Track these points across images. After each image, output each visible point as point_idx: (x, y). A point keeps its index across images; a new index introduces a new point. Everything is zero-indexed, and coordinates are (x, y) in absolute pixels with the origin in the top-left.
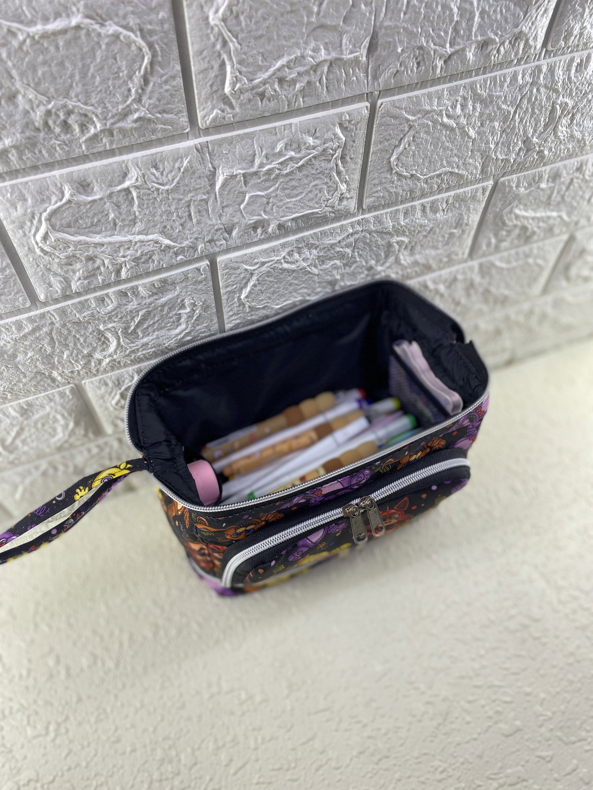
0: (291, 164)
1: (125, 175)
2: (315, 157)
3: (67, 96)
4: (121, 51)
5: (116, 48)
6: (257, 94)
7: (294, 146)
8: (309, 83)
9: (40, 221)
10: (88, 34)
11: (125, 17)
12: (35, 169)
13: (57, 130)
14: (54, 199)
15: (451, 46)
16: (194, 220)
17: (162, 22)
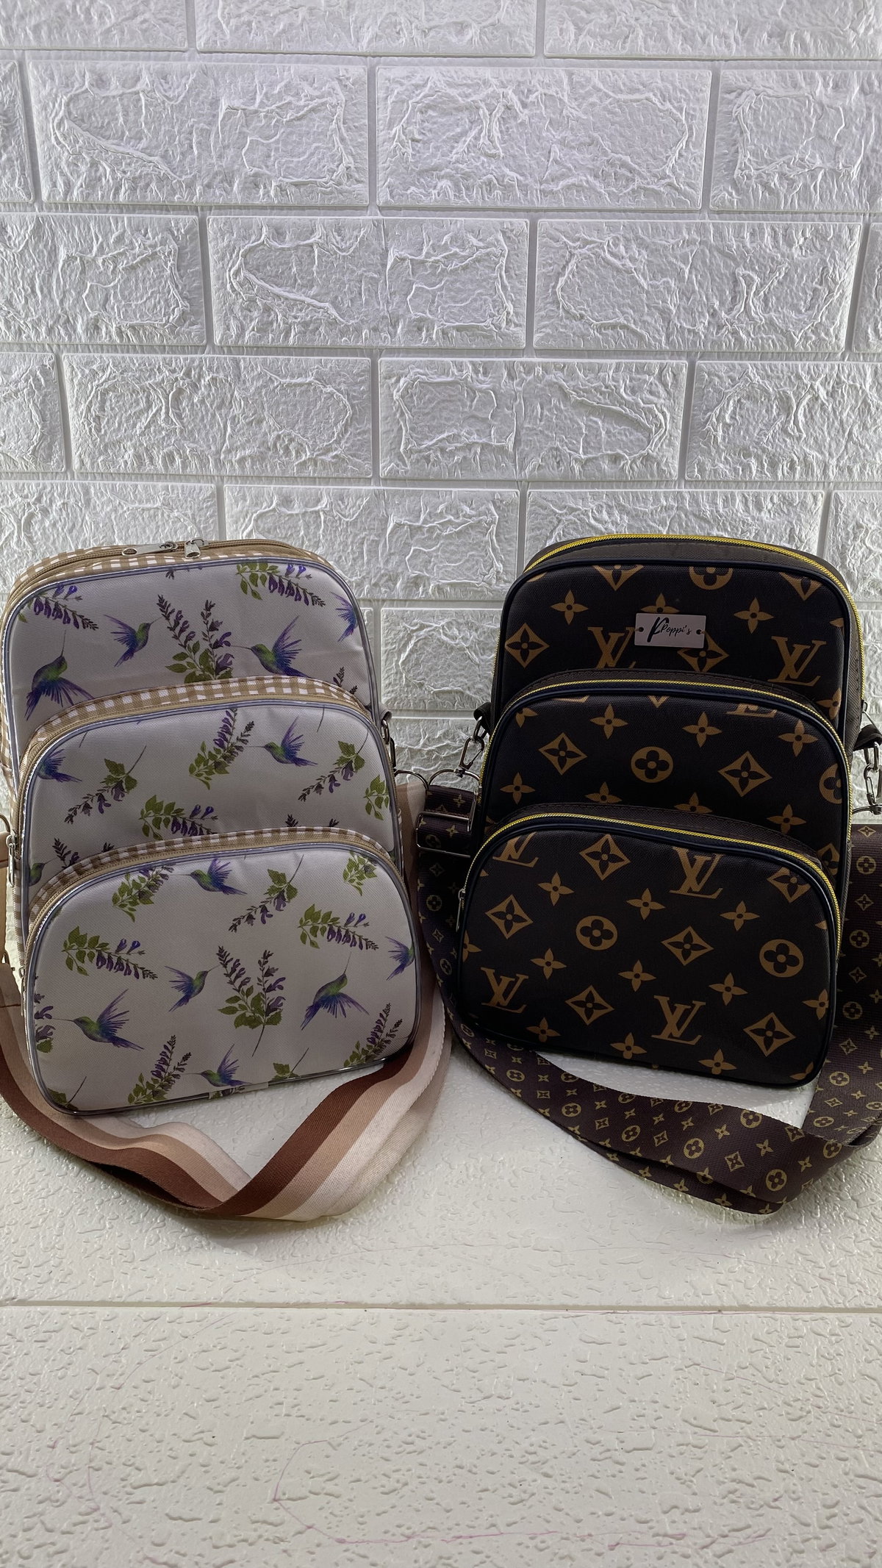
0: (450, 527)
1: (319, 501)
2: (471, 526)
3: (293, 428)
4: (333, 405)
5: (330, 402)
6: (424, 457)
7: (454, 511)
8: (465, 458)
9: (250, 520)
10: (315, 389)
11: (339, 384)
12: (259, 478)
13: (281, 452)
14: (265, 505)
15: (585, 453)
16: (365, 558)
17: (363, 393)
